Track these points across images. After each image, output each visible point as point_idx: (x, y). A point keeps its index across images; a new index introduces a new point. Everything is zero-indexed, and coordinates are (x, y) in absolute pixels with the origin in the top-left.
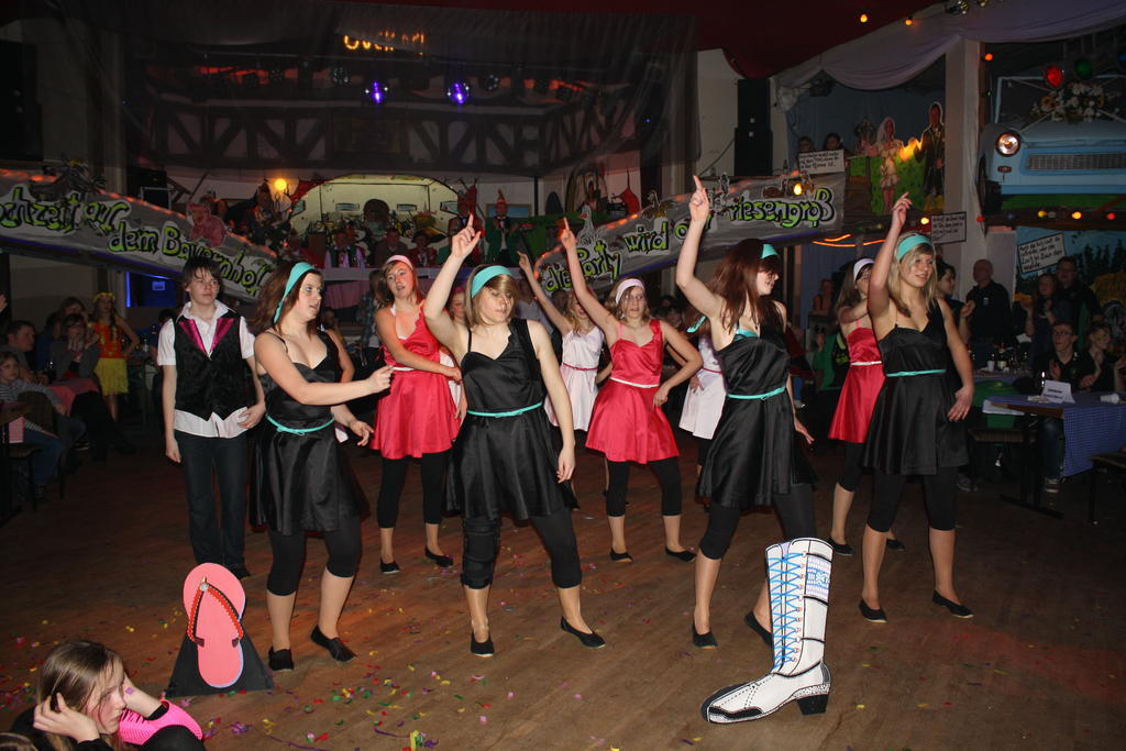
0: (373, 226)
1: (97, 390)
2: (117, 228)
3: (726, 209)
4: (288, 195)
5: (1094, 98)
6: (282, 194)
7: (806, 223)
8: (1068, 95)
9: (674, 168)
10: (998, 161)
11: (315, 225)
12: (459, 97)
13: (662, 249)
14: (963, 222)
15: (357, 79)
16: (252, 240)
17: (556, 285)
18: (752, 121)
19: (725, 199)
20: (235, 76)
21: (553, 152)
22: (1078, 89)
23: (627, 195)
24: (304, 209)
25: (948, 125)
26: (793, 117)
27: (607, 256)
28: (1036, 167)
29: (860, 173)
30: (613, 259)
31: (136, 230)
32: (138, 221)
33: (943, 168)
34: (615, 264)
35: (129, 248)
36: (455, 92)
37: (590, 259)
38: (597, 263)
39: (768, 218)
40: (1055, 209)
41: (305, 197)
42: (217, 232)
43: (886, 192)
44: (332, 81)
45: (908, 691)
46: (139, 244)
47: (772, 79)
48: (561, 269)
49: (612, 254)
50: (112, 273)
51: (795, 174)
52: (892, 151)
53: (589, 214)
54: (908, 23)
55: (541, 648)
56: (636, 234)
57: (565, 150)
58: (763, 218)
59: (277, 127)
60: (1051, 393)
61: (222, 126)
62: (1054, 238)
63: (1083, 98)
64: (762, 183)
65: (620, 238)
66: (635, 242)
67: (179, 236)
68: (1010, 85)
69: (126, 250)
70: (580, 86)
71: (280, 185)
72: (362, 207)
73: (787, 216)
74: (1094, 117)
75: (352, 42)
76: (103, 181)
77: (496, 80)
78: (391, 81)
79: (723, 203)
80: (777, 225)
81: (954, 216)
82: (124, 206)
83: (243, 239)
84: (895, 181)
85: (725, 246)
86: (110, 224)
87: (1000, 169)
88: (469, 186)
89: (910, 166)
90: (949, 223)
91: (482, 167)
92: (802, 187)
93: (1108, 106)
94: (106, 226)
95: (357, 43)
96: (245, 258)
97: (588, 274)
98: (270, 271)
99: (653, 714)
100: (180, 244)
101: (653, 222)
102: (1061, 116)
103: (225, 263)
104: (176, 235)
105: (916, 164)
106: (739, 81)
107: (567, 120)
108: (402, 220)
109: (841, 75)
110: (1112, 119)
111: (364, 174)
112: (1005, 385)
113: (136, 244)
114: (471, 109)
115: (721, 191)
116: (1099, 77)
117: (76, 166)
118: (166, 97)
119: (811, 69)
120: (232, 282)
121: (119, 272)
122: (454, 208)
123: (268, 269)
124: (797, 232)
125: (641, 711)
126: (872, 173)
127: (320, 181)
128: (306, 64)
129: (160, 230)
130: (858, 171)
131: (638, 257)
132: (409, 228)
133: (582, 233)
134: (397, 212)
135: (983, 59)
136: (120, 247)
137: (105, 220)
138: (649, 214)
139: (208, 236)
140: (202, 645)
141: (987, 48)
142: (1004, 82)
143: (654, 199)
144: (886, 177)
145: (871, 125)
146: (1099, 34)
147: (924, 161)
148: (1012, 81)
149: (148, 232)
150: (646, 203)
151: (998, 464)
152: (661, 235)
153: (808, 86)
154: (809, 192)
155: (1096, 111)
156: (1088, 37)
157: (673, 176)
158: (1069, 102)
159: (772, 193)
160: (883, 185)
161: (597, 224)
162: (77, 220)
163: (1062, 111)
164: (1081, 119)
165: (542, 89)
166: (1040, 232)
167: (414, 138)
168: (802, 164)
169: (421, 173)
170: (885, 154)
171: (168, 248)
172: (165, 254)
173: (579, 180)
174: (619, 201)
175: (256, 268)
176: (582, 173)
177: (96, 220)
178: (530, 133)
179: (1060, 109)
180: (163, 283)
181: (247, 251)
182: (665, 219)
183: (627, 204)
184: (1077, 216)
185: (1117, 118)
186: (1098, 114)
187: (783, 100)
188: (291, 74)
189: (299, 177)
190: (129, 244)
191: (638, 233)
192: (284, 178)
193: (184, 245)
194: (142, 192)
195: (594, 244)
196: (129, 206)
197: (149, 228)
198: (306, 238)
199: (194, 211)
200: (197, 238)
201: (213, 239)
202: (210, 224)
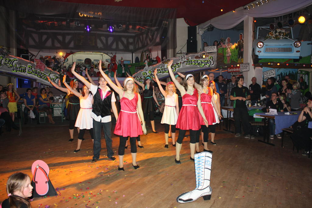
0: (87, 66)
1: (8, 111)
2: (14, 65)
3: (184, 62)
4: (63, 57)
5: (283, 33)
6: (61, 57)
7: (206, 66)
8: (276, 32)
9: (170, 50)
10: (257, 49)
11: (71, 65)
12: (111, 30)
13: (167, 73)
14: (248, 66)
15: (83, 25)
16: (53, 69)
18: (192, 38)
19: (184, 59)
20: (48, 23)
21: (137, 45)
22: (278, 30)
23: (157, 58)
24: (68, 61)
25: (244, 40)
26: (203, 37)
27: (152, 74)
28: (268, 51)
29: (221, 52)
31: (20, 66)
32: (20, 64)
33: (243, 51)
35: (17, 71)
36: (110, 29)
39: (196, 64)
40: (273, 62)
41: (68, 58)
42: (43, 67)
43: (228, 57)
44: (76, 25)
45: (233, 193)
46: (21, 70)
47: (197, 26)
48: (139, 78)
50: (12, 78)
51: (203, 52)
52: (229, 46)
53: (147, 63)
54: (234, 12)
55: (132, 183)
57: (140, 45)
58: (195, 64)
59: (60, 38)
60: (272, 112)
61: (45, 37)
62: (272, 70)
63: (280, 33)
64: (194, 55)
66: (160, 71)
67: (32, 68)
68: (261, 29)
69: (16, 72)
70: (144, 28)
71: (61, 54)
72: (84, 60)
73: (201, 64)
74: (283, 38)
75: (81, 14)
76: (10, 52)
77: (121, 25)
78: (92, 25)
80: (198, 66)
81: (246, 64)
82: (16, 60)
83: (50, 69)
84: (230, 54)
85: (184, 72)
86: (12, 64)
87: (258, 52)
88: (114, 55)
89: (234, 50)
90: (245, 66)
91: (117, 50)
92: (205, 56)
93: (286, 35)
94: (11, 65)
95: (83, 15)
96: (51, 74)
98: (58, 78)
99: (163, 201)
100: (32, 70)
101: (164, 65)
102: (274, 38)
103: (45, 76)
104: (31, 68)
105: (236, 50)
106: (188, 27)
107: (141, 37)
108: (95, 64)
109: (216, 26)
110: (287, 39)
111: (84, 51)
112: (260, 110)
113: (20, 71)
114: (114, 34)
115: (183, 57)
116: (284, 27)
117: (2, 48)
118: (28, 29)
119: (207, 24)
121: (15, 78)
122: (110, 61)
123: (57, 78)
124: (203, 68)
125: (160, 200)
126: (224, 52)
127: (72, 53)
128: (68, 20)
129: (27, 66)
130: (220, 52)
131: (160, 75)
133: (145, 68)
134: (94, 62)
135: (254, 22)
136: (15, 71)
137: (10, 63)
138: (163, 63)
139: (40, 68)
140: (37, 183)
141: (255, 19)
142: (259, 28)
143: (165, 59)
144: (228, 53)
145: (224, 39)
146: (284, 16)
147: (238, 49)
148: (261, 28)
149: (23, 67)
150: (163, 60)
151: (258, 131)
153: (207, 28)
154: (207, 57)
155: (283, 36)
156: (281, 17)
157: (170, 53)
158: (276, 34)
159: (197, 57)
160: (227, 56)
161: (149, 66)
162: (2, 63)
163: (275, 36)
164: (279, 38)
165: (134, 28)
166: (269, 69)
167: (98, 41)
168: (205, 50)
169: (101, 51)
170: (227, 47)
171: (29, 71)
172: (28, 73)
173: (144, 53)
174: (155, 59)
175: (54, 77)
176: (145, 51)
177: (8, 63)
178: (131, 40)
179: (274, 36)
180: (27, 81)
181: (51, 72)
183: (158, 60)
184: (278, 64)
185: (289, 38)
186: (284, 37)
187: (200, 32)
188: (64, 23)
189: (66, 52)
190: (17, 70)
191: (160, 68)
192: (62, 52)
193: (33, 71)
194: (21, 55)
195: (148, 71)
196: (18, 59)
197: (23, 66)
198: (68, 69)
199: (36, 61)
200: (37, 68)
201: (42, 69)
202: (41, 65)
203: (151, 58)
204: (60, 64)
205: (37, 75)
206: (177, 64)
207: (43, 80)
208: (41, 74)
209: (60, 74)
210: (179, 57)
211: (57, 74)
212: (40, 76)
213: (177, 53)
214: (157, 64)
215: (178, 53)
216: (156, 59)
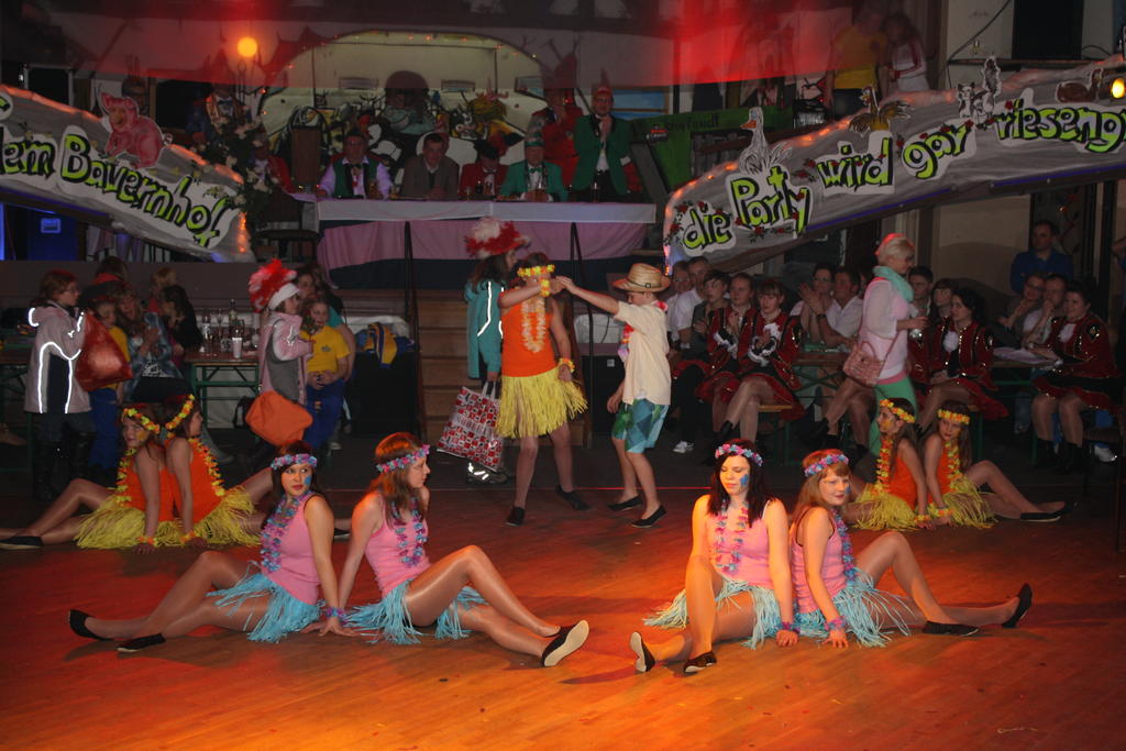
0: (400, 118)
3: (992, 119)
4: (259, 64)
6: (249, 65)
11: (304, 112)
13: (881, 184)
16: (204, 156)
17: (701, 238)
19: (992, 101)
24: (287, 86)
27: (788, 193)
30: (798, 198)
31: (21, 140)
32: (24, 127)
34: (800, 206)
35: (7, 169)
37: (759, 197)
38: (771, 204)
39: (1064, 136)
41: (290, 67)
42: (148, 144)
46: (25, 163)
48: (711, 211)
49: (796, 190)
51: (1114, 62)
53: (760, 123)
56: (838, 157)
58: (1057, 135)
64: (1057, 74)
65: (811, 163)
66: (836, 173)
67: (88, 149)
69: (3, 171)
71: (247, 47)
72: (383, 82)
73: (1098, 134)
79: (987, 108)
80: (1080, 148)
83: (190, 155)
85: (989, 181)
91: (585, 21)
96: (193, 185)
97: (755, 221)
98: (233, 208)
100: (89, 163)
101: (867, 138)
103: (161, 193)
104: (83, 148)
108: (449, 106)
111: (387, 32)
113: (21, 167)
115: (987, 89)
120: (172, 225)
123: (230, 204)
124: (1110, 161)
127: (311, 41)
129: (58, 140)
131: (838, 195)
132: (461, 121)
133: (747, 153)
134: (440, 92)
138: (861, 124)
139: (135, 150)
143: (871, 99)
149: (38, 144)
152: (880, 159)
159: (1073, 93)
161: (773, 135)
169: (485, 31)
171: (71, 169)
172: (65, 178)
175: (210, 202)
180: (57, 222)
181: (197, 174)
182: (888, 134)
189: (277, 34)
190: (8, 162)
191: (841, 156)
192: (251, 36)
193: (94, 165)
194: (26, 71)
195: (766, 172)
196: (10, 101)
197: (41, 138)
198: (289, 136)
199: (114, 110)
200: (116, 152)
201: (143, 154)
202: (137, 130)
203: (786, 83)
204: (247, 127)
205: (118, 192)
206: (946, 131)
207: (148, 219)
208: (139, 185)
209: (245, 180)
210: (960, 87)
211: (229, 182)
212: (134, 194)
213: (951, 62)
214: (823, 133)
215: (957, 62)
216: (818, 93)
